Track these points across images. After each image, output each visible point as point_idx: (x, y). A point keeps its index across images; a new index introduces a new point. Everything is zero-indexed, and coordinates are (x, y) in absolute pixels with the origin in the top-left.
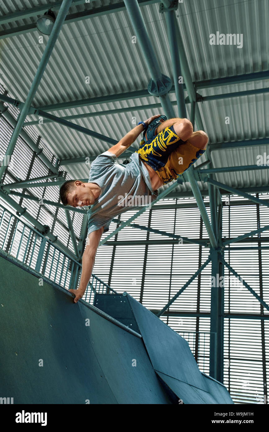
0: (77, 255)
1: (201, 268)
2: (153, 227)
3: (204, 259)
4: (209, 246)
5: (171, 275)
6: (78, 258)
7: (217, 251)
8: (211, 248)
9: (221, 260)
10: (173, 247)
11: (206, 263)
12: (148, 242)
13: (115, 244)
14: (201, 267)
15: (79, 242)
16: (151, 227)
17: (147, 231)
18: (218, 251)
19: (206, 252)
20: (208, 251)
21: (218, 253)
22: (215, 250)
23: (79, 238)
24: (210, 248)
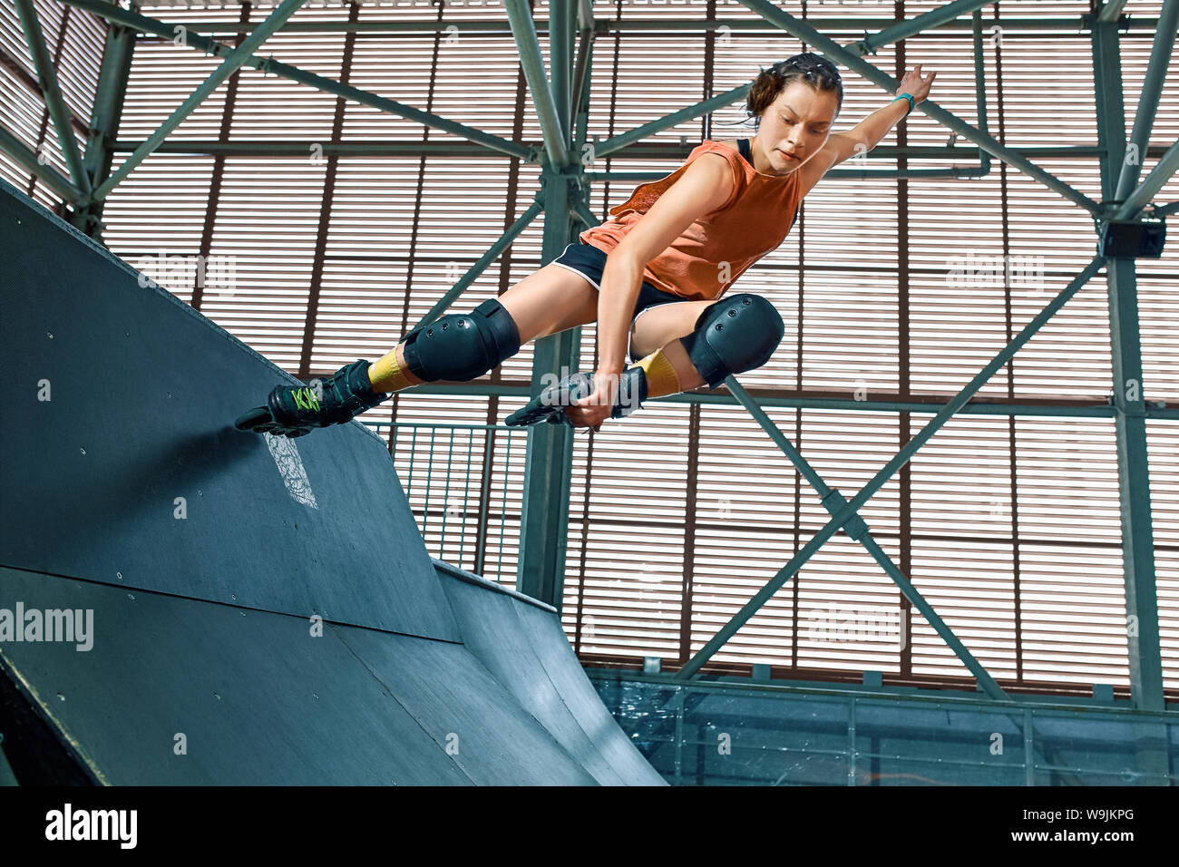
0: (81, 186)
1: (512, 229)
2: (358, 80)
3: (524, 204)
4: (540, 159)
5: (412, 259)
6: (82, 196)
7: (565, 177)
8: (546, 165)
9: (576, 209)
10: (423, 165)
11: (529, 216)
12: (339, 148)
13: (221, 150)
14: (513, 227)
15: (87, 140)
16: (351, 81)
17: (336, 96)
18: (570, 177)
19: (530, 177)
20: (537, 177)
21: (569, 181)
22: (560, 173)
23: (87, 126)
24: (542, 167)
